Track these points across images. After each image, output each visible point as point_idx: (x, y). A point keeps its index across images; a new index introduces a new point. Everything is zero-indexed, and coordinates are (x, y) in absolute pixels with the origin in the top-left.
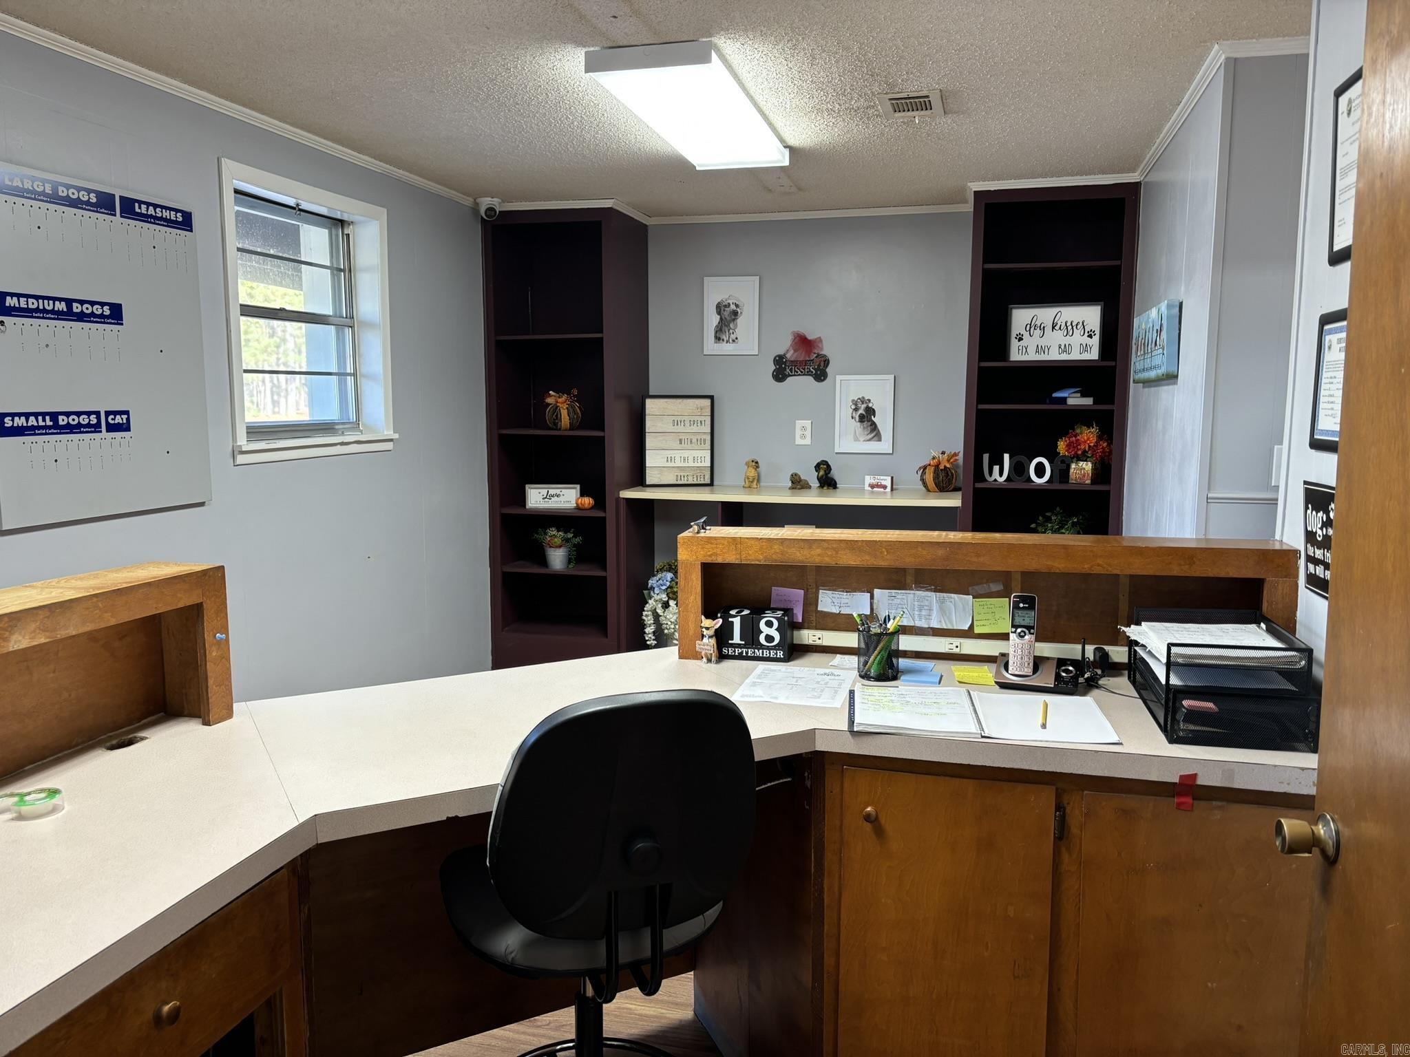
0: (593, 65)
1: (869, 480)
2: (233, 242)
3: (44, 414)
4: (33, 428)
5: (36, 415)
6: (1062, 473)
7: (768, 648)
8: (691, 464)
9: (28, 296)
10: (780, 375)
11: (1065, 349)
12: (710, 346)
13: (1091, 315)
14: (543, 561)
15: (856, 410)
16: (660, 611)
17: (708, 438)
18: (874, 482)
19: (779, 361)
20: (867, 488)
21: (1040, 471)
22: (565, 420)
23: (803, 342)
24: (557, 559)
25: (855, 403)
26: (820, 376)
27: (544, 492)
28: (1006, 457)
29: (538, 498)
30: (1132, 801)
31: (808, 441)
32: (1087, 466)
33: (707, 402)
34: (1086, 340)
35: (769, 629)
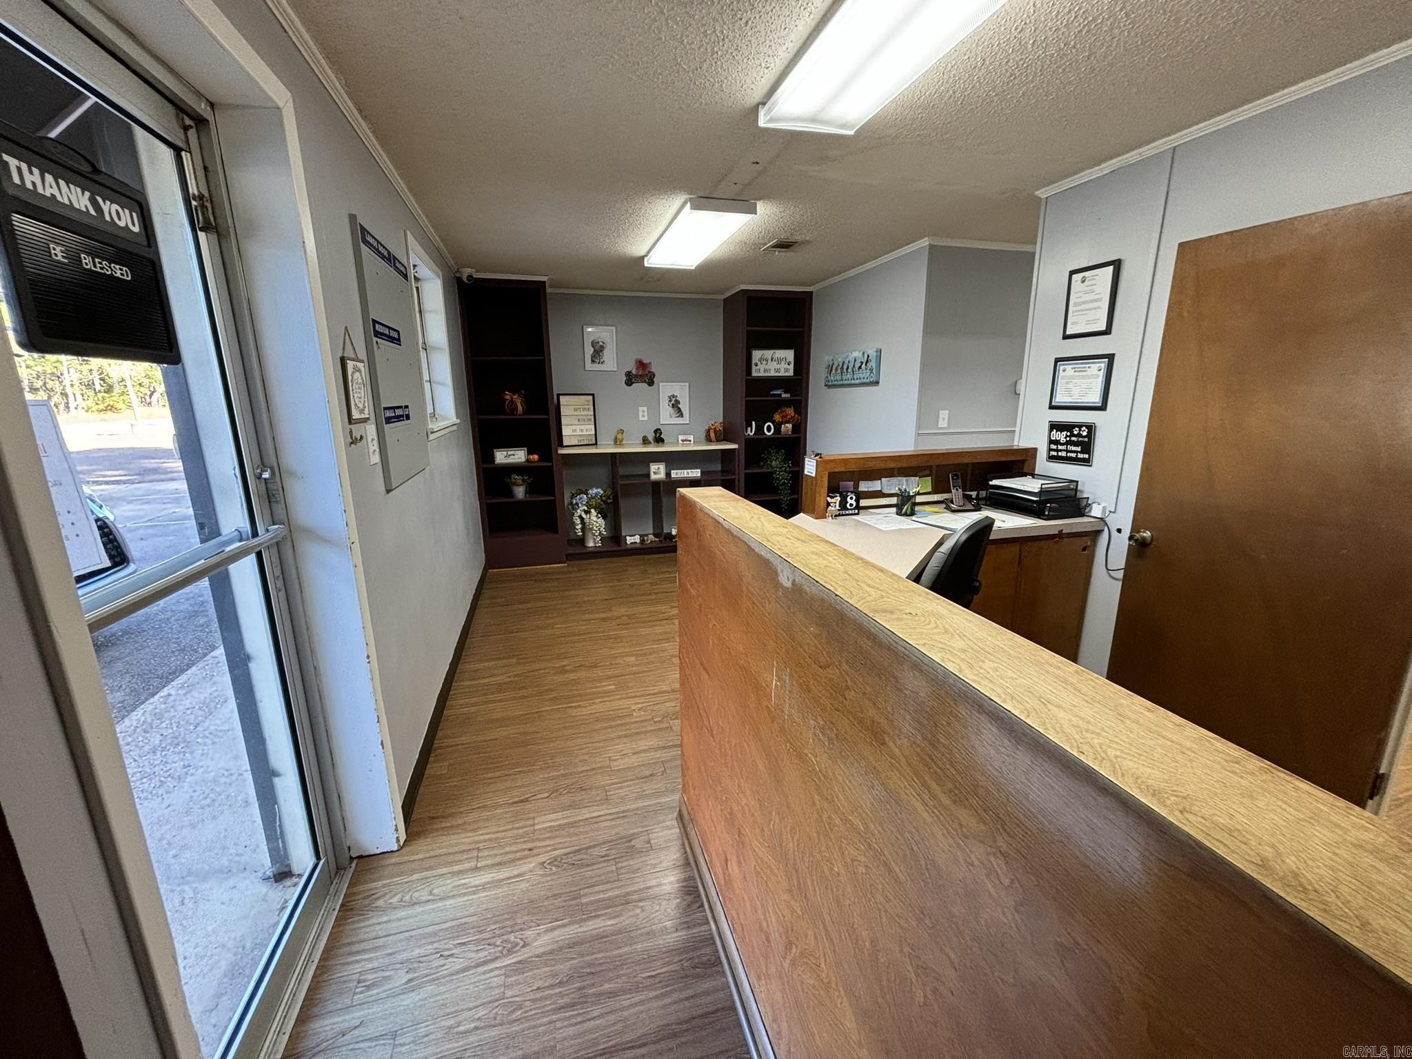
0: (694, 206)
1: (681, 437)
6: (778, 430)
7: (851, 509)
8: (585, 433)
10: (629, 382)
11: (777, 370)
12: (589, 366)
13: (789, 354)
14: (510, 494)
15: (670, 401)
16: (584, 516)
17: (592, 417)
18: (684, 438)
19: (628, 374)
20: (680, 442)
21: (769, 429)
22: (520, 408)
23: (641, 364)
24: (520, 492)
25: (669, 397)
26: (651, 383)
27: (505, 453)
28: (753, 423)
29: (502, 457)
30: (1042, 543)
31: (646, 418)
32: (790, 426)
33: (591, 397)
34: (787, 366)
35: (851, 501)
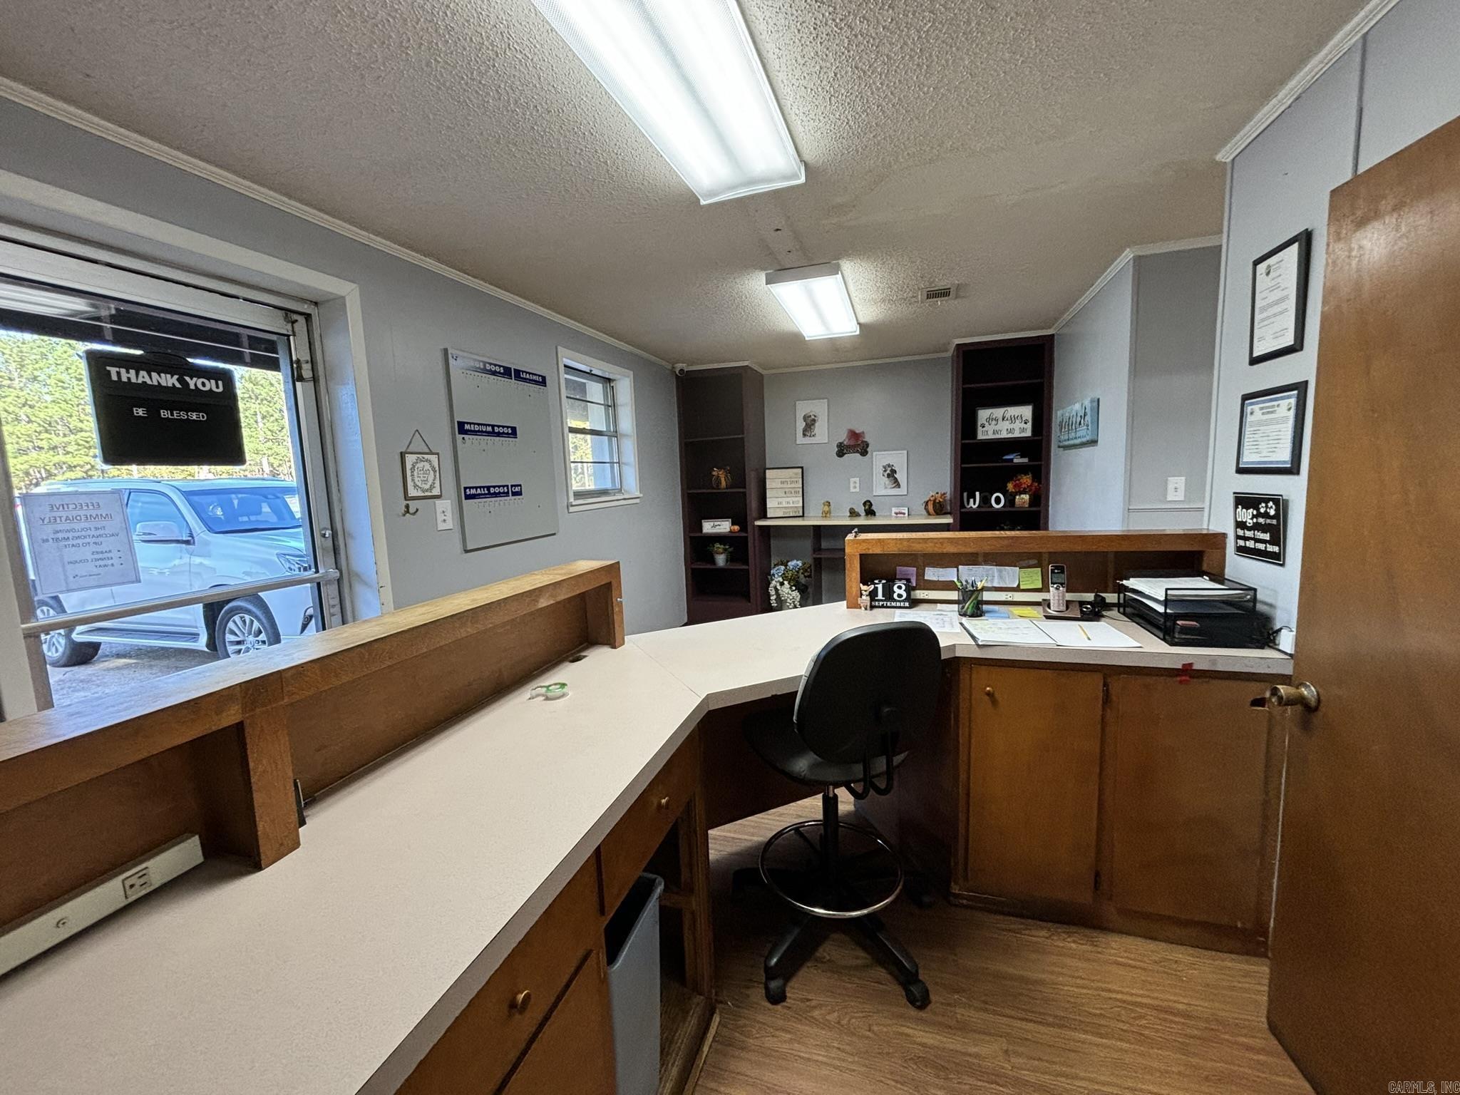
0: (769, 281)
1: (894, 510)
2: (564, 393)
3: (484, 487)
4: (479, 495)
5: (480, 487)
6: (1010, 501)
7: (899, 601)
8: (792, 505)
9: (474, 424)
10: (840, 454)
11: (1011, 431)
12: (800, 439)
13: (1026, 411)
14: (713, 562)
15: (885, 471)
16: (779, 587)
17: (801, 490)
18: (897, 511)
19: (840, 445)
20: (893, 514)
21: (998, 501)
22: (724, 483)
23: (854, 435)
24: (721, 560)
25: (884, 467)
26: (864, 453)
27: (712, 524)
28: (977, 494)
29: (709, 527)
30: (1149, 680)
31: (857, 490)
32: (1026, 497)
33: (800, 470)
34: (1023, 425)
35: (899, 590)
